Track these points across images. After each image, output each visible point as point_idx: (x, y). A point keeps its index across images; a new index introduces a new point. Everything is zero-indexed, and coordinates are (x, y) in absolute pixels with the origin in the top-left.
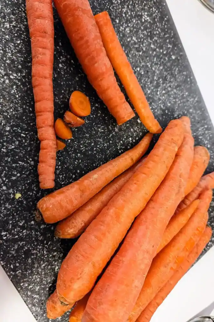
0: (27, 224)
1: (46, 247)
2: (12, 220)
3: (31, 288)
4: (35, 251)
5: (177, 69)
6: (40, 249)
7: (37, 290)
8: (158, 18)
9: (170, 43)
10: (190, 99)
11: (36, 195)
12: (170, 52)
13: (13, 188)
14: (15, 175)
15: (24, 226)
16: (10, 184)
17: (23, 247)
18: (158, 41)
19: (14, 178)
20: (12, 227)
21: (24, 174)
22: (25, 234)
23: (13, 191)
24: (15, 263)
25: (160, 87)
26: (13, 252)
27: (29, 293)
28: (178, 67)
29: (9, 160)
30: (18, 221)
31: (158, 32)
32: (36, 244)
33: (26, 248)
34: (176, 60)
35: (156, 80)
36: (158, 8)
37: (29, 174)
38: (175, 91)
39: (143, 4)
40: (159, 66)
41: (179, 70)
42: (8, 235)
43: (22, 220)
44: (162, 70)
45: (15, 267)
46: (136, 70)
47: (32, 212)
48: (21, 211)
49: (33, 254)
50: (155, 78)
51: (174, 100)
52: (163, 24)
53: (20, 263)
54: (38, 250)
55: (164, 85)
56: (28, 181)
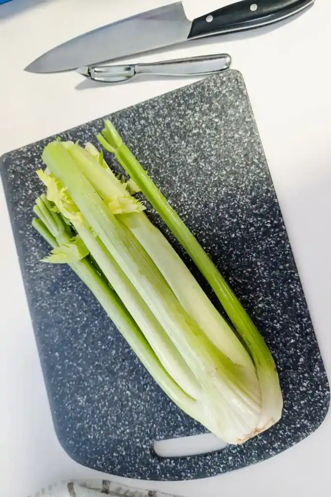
0: (247, 227)
1: (236, 201)
2: (259, 235)
3: (258, 169)
4: (247, 200)
5: (55, 341)
6: (242, 201)
7: (254, 166)
8: (66, 399)
9: (58, 370)
10: (46, 306)
11: (234, 250)
12: (60, 360)
13: (252, 261)
14: (248, 272)
15: (250, 226)
16: (253, 266)
17: (256, 208)
18: (72, 374)
19: (249, 270)
20: (260, 229)
21: (239, 271)
22: (252, 219)
23: (252, 259)
24: (266, 196)
25: (82, 324)
26: (265, 206)
27: (261, 166)
28: (55, 343)
29: (249, 287)
30: (254, 232)
31: (71, 383)
32: (245, 207)
33: (253, 206)
34: (54, 350)
35: (85, 333)
36: (64, 408)
37: (235, 270)
38: (64, 318)
39: (81, 414)
40: (78, 347)
41: (53, 339)
42: (266, 222)
43: (251, 232)
44: (75, 343)
45: (267, 193)
46: (106, 346)
47: (241, 236)
48: (249, 240)
49: (250, 199)
50: (85, 336)
51: (67, 308)
52: (61, 391)
53: (262, 195)
54: (244, 201)
55: (76, 326)
56: (237, 263)
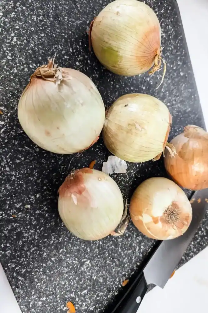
0: (24, 207)
1: (38, 232)
2: (10, 200)
3: (17, 270)
4: (27, 235)
5: (184, 85)
6: (32, 233)
7: (23, 273)
8: (173, 35)
9: (180, 60)
10: (192, 115)
11: (36, 181)
12: (179, 69)
13: (15, 170)
14: (19, 159)
15: (21, 209)
16: (13, 166)
17: (16, 229)
18: (170, 57)
19: (18, 161)
20: (9, 207)
21: (28, 159)
22: (20, 216)
23: (16, 173)
24: (6, 243)
25: (166, 99)
26: (6, 232)
27: (15, 274)
28: (184, 83)
29: (16, 143)
30: (16, 203)
31: (170, 49)
32: (29, 227)
33: (19, 230)
34: (184, 77)
35: (163, 92)
36: (174, 27)
37: (33, 160)
38: (179, 105)
39: (161, 21)
40: (167, 80)
41: (185, 86)
42: (4, 215)
43: (19, 202)
44: (170, 84)
45: (6, 247)
46: (146, 80)
47: (30, 196)
48: (20, 193)
49: (24, 237)
50: (163, 90)
51: (177, 114)
52: (177, 42)
53: (11, 244)
54: (30, 233)
55: (170, 98)
56: (31, 167)
